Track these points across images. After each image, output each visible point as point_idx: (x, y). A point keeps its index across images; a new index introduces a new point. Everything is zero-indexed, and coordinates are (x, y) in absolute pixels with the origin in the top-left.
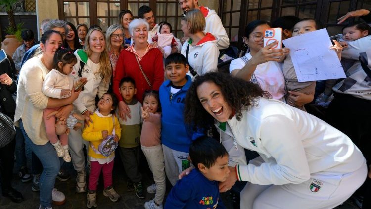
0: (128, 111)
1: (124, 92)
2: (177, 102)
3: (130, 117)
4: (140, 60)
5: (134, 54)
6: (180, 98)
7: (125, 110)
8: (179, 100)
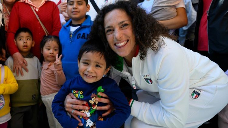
0: (25, 64)
1: (21, 43)
2: (78, 38)
3: (27, 70)
4: (37, 10)
5: (29, 5)
6: (80, 34)
7: (22, 62)
8: (80, 36)
